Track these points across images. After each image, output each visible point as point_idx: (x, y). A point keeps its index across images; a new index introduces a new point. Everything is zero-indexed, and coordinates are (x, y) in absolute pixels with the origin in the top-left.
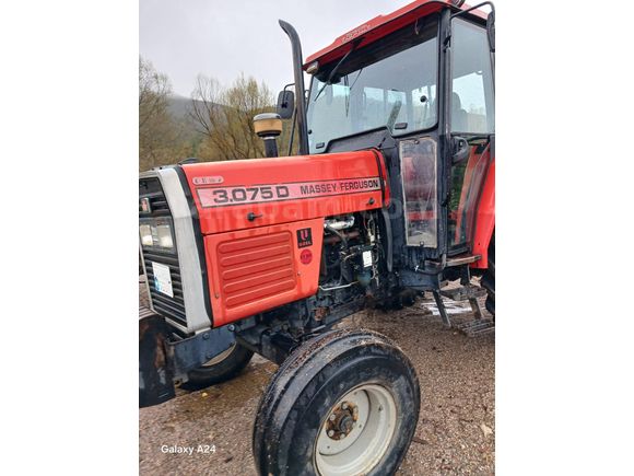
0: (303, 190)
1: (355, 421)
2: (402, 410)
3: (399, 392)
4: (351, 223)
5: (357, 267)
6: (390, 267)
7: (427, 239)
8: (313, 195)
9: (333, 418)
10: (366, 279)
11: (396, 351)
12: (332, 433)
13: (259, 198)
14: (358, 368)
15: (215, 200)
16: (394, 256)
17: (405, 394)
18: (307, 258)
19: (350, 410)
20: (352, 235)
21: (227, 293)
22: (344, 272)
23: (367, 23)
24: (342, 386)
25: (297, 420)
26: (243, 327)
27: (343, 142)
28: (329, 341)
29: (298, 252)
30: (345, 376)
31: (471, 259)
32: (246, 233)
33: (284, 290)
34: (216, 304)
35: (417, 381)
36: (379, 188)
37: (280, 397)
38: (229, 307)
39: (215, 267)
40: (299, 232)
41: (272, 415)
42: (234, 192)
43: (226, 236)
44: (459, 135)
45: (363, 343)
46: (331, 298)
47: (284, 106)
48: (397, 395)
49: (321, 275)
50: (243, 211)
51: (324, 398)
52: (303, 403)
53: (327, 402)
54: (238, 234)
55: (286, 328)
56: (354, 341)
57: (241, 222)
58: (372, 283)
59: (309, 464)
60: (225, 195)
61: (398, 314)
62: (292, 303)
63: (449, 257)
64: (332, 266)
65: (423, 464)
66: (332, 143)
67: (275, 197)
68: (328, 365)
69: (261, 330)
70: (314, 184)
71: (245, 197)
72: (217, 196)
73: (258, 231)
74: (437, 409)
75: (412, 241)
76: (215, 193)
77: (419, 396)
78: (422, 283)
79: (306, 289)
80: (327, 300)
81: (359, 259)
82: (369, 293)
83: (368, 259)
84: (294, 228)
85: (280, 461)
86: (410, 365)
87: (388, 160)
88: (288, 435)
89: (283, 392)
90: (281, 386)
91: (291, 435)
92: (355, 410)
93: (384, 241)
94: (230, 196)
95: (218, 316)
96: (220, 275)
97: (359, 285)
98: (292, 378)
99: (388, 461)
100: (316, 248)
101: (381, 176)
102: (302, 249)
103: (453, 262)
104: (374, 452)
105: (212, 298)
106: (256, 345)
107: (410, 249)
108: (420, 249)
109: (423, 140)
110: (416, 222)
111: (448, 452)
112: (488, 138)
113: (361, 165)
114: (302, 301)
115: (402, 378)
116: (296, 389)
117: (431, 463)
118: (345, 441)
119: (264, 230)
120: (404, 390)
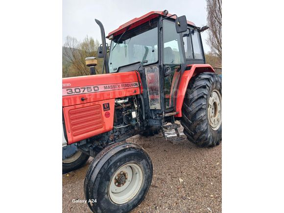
0: (105, 88)
1: (126, 179)
2: (145, 173)
3: (143, 166)
4: (127, 101)
5: (130, 118)
6: (144, 118)
7: (157, 106)
8: (109, 89)
9: (117, 178)
10: (134, 123)
11: (142, 150)
12: (117, 184)
13: (86, 91)
14: (125, 157)
15: (68, 93)
16: (146, 113)
17: (146, 167)
18: (108, 115)
19: (124, 174)
20: (127, 105)
21: (73, 130)
22: (125, 120)
23: (131, 21)
24: (118, 164)
25: (101, 178)
26: (81, 144)
27: (124, 68)
28: (114, 147)
29: (104, 113)
30: (120, 160)
31: (174, 113)
32: (81, 106)
33: (98, 129)
34: (69, 135)
35: (151, 162)
36: (138, 86)
37: (94, 169)
38: (75, 136)
39: (68, 120)
40: (104, 105)
41: (91, 177)
42: (75, 89)
43: (72, 107)
44: (167, 65)
45: (127, 147)
46: (120, 132)
47: (100, 52)
48: (142, 168)
49: (114, 122)
50: (80, 97)
51: (111, 169)
52: (102, 171)
53: (112, 170)
54: (77, 106)
55: (100, 144)
56: (124, 147)
57: (78, 101)
58: (137, 124)
59: (106, 195)
60: (71, 91)
61: (152, 138)
62: (102, 134)
63: (165, 113)
64: (119, 118)
65: (155, 195)
66: (119, 68)
67: (93, 91)
68: (113, 156)
69: (89, 146)
70: (110, 85)
71: (80, 92)
72: (68, 91)
73: (86, 105)
74: (163, 174)
75: (152, 107)
76: (67, 90)
77: (152, 168)
78: (157, 123)
79: (107, 128)
80: (118, 132)
81: (130, 115)
82: (136, 129)
83: (134, 115)
84: (102, 103)
85: (94, 195)
86: (148, 155)
87: (141, 75)
88: (97, 184)
89: (95, 167)
90: (94, 165)
91: (98, 184)
92: (126, 174)
93: (141, 107)
94: (74, 91)
95: (70, 140)
96: (70, 123)
97: (131, 125)
98: (99, 162)
99: (140, 194)
100: (112, 111)
101: (139, 82)
102: (105, 112)
103: (167, 115)
104: (134, 191)
105: (67, 132)
106: (87, 152)
107: (151, 110)
108: (155, 110)
109: (154, 67)
110: (153, 99)
111: (165, 190)
112: (180, 65)
113: (131, 77)
114: (107, 133)
115: (144, 160)
116: (100, 166)
117: (159, 194)
118: (123, 187)
119: (89, 104)
120: (145, 165)
